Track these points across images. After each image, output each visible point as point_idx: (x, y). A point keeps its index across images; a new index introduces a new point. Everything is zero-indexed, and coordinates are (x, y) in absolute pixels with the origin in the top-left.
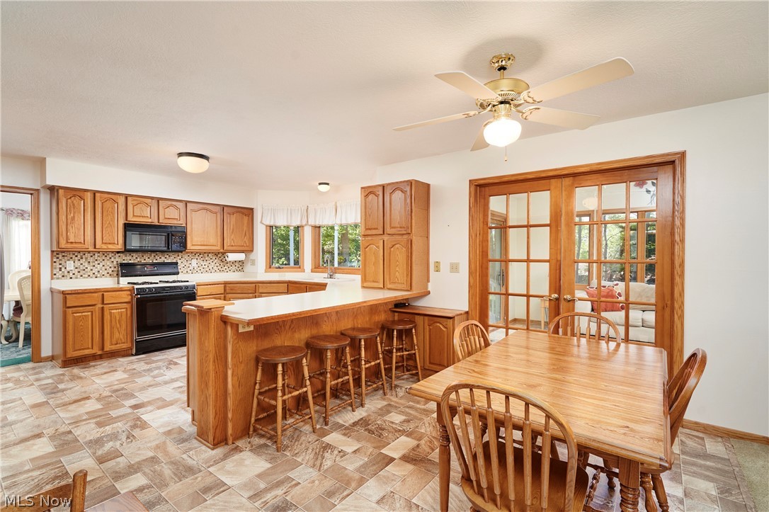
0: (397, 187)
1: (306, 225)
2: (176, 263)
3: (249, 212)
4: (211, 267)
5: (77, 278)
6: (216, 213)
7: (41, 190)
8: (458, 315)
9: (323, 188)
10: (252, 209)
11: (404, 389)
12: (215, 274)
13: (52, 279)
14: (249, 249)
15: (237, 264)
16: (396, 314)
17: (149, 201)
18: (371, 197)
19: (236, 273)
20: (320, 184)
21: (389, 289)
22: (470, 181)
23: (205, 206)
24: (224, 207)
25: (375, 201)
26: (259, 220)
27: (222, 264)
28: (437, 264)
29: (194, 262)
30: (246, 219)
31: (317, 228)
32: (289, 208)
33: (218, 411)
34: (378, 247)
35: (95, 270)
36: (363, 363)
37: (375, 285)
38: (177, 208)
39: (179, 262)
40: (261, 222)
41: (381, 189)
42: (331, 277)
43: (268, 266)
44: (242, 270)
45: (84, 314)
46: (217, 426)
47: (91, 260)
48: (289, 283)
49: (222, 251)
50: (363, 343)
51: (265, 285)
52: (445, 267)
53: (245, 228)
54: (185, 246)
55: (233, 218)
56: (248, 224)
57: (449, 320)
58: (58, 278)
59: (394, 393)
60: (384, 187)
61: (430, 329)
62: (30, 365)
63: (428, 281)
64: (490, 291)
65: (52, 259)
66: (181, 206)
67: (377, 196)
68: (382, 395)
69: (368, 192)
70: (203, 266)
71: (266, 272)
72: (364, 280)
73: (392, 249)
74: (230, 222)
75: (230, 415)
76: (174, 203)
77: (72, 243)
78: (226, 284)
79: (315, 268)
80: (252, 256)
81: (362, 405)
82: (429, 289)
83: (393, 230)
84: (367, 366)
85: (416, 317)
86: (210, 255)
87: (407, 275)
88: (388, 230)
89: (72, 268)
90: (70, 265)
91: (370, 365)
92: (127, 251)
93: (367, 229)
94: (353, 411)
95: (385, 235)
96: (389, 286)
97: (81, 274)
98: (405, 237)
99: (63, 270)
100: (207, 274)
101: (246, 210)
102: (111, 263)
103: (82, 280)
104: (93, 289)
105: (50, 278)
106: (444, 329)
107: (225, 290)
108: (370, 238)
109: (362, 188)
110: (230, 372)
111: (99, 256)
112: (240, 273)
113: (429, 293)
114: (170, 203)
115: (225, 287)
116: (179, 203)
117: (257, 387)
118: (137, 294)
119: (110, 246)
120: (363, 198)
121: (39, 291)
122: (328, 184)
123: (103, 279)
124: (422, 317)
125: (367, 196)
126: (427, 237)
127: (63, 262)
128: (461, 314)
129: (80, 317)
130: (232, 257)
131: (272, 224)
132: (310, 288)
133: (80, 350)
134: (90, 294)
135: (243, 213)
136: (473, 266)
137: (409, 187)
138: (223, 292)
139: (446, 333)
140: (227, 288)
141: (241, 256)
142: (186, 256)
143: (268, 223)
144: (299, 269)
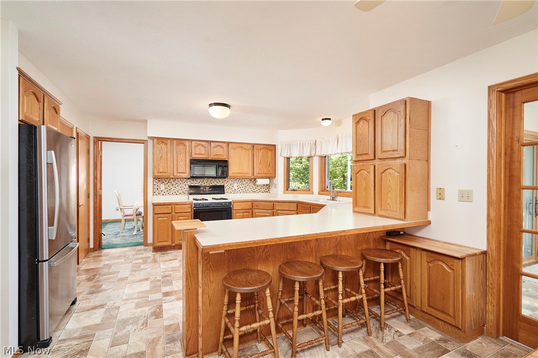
0: (388, 109)
1: (314, 156)
2: (223, 186)
3: (272, 148)
4: (246, 189)
5: (166, 195)
6: (248, 150)
7: (149, 140)
8: (470, 256)
9: (326, 123)
10: (275, 146)
11: (393, 331)
12: (250, 194)
13: (153, 195)
14: (272, 176)
15: (265, 187)
16: (388, 243)
17: (204, 143)
18: (361, 123)
19: (264, 193)
20: (323, 120)
21: (381, 216)
22: (489, 87)
23: (241, 145)
24: (253, 145)
25: (366, 128)
26: (279, 154)
27: (254, 186)
28: (439, 192)
29: (235, 185)
30: (270, 153)
31: (324, 158)
32: (301, 143)
33: (190, 324)
34: (369, 173)
35: (176, 190)
36: (340, 297)
37: (366, 210)
38: (223, 148)
39: (225, 185)
40: (281, 155)
41: (372, 113)
42: (333, 199)
43: (286, 189)
44: (268, 191)
45: (164, 219)
46: (190, 339)
47: (174, 183)
48: (298, 203)
49: (253, 177)
50: (340, 275)
51: (280, 203)
52: (451, 195)
53: (269, 160)
54: (227, 175)
55: (261, 153)
56: (272, 156)
57: (456, 261)
58: (156, 195)
59: (380, 335)
60: (375, 111)
61: (429, 268)
62: (142, 247)
63: (428, 209)
64: (524, 228)
65: (153, 183)
66: (224, 145)
67: (368, 121)
68: (366, 334)
69: (359, 119)
70: (242, 188)
71: (284, 193)
72: (355, 204)
73: (384, 174)
74: (258, 156)
75: (200, 331)
76: (220, 144)
77: (161, 172)
78: (253, 202)
79: (322, 191)
80: (275, 181)
81: (339, 344)
82: (430, 218)
83: (384, 154)
84: (346, 301)
85: (412, 250)
86: (246, 180)
87: (400, 202)
88: (379, 154)
89: (164, 189)
90: (162, 187)
91: (348, 300)
92: (193, 178)
93: (357, 155)
94: (328, 350)
95: (377, 160)
96: (380, 213)
97: (168, 192)
98: (399, 161)
99: (159, 190)
100: (244, 194)
101: (270, 147)
102: (185, 186)
103: (168, 196)
104: (169, 203)
105: (152, 194)
106: (449, 271)
107: (252, 207)
108: (361, 164)
109: (353, 116)
110: (200, 291)
111: (178, 181)
112: (267, 193)
113: (430, 223)
114: (217, 144)
115: (252, 204)
116: (224, 144)
117: (225, 308)
118: (194, 207)
119: (182, 175)
120: (355, 126)
121: (147, 202)
122: (330, 119)
123: (180, 196)
124: (418, 253)
125: (358, 123)
126: (427, 161)
127: (159, 185)
128: (475, 255)
129: (161, 220)
130: (260, 182)
131: (288, 156)
132: (313, 208)
133: (162, 242)
134: (167, 206)
135: (268, 149)
136: (494, 194)
137: (403, 106)
138: (251, 208)
139: (452, 275)
140: (254, 205)
141: (267, 181)
142: (230, 181)
143: (285, 155)
144: (309, 192)
